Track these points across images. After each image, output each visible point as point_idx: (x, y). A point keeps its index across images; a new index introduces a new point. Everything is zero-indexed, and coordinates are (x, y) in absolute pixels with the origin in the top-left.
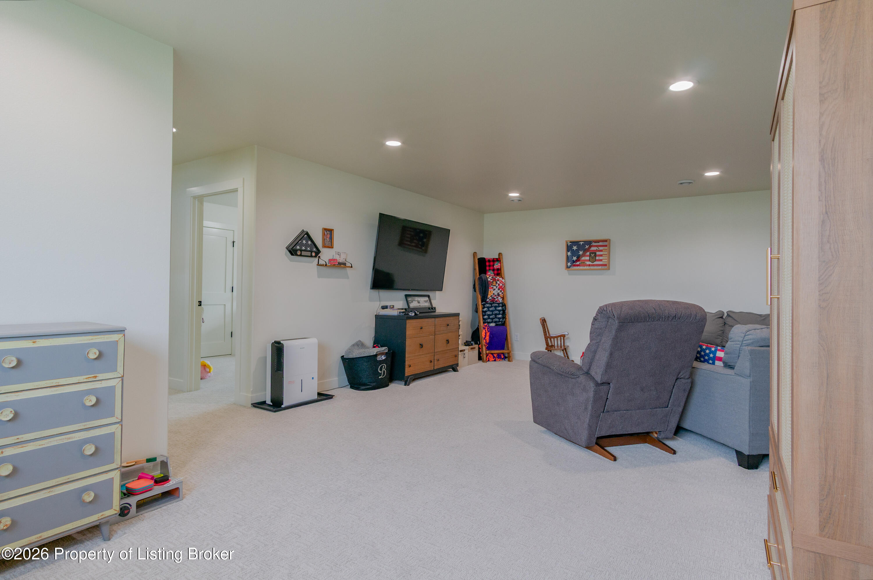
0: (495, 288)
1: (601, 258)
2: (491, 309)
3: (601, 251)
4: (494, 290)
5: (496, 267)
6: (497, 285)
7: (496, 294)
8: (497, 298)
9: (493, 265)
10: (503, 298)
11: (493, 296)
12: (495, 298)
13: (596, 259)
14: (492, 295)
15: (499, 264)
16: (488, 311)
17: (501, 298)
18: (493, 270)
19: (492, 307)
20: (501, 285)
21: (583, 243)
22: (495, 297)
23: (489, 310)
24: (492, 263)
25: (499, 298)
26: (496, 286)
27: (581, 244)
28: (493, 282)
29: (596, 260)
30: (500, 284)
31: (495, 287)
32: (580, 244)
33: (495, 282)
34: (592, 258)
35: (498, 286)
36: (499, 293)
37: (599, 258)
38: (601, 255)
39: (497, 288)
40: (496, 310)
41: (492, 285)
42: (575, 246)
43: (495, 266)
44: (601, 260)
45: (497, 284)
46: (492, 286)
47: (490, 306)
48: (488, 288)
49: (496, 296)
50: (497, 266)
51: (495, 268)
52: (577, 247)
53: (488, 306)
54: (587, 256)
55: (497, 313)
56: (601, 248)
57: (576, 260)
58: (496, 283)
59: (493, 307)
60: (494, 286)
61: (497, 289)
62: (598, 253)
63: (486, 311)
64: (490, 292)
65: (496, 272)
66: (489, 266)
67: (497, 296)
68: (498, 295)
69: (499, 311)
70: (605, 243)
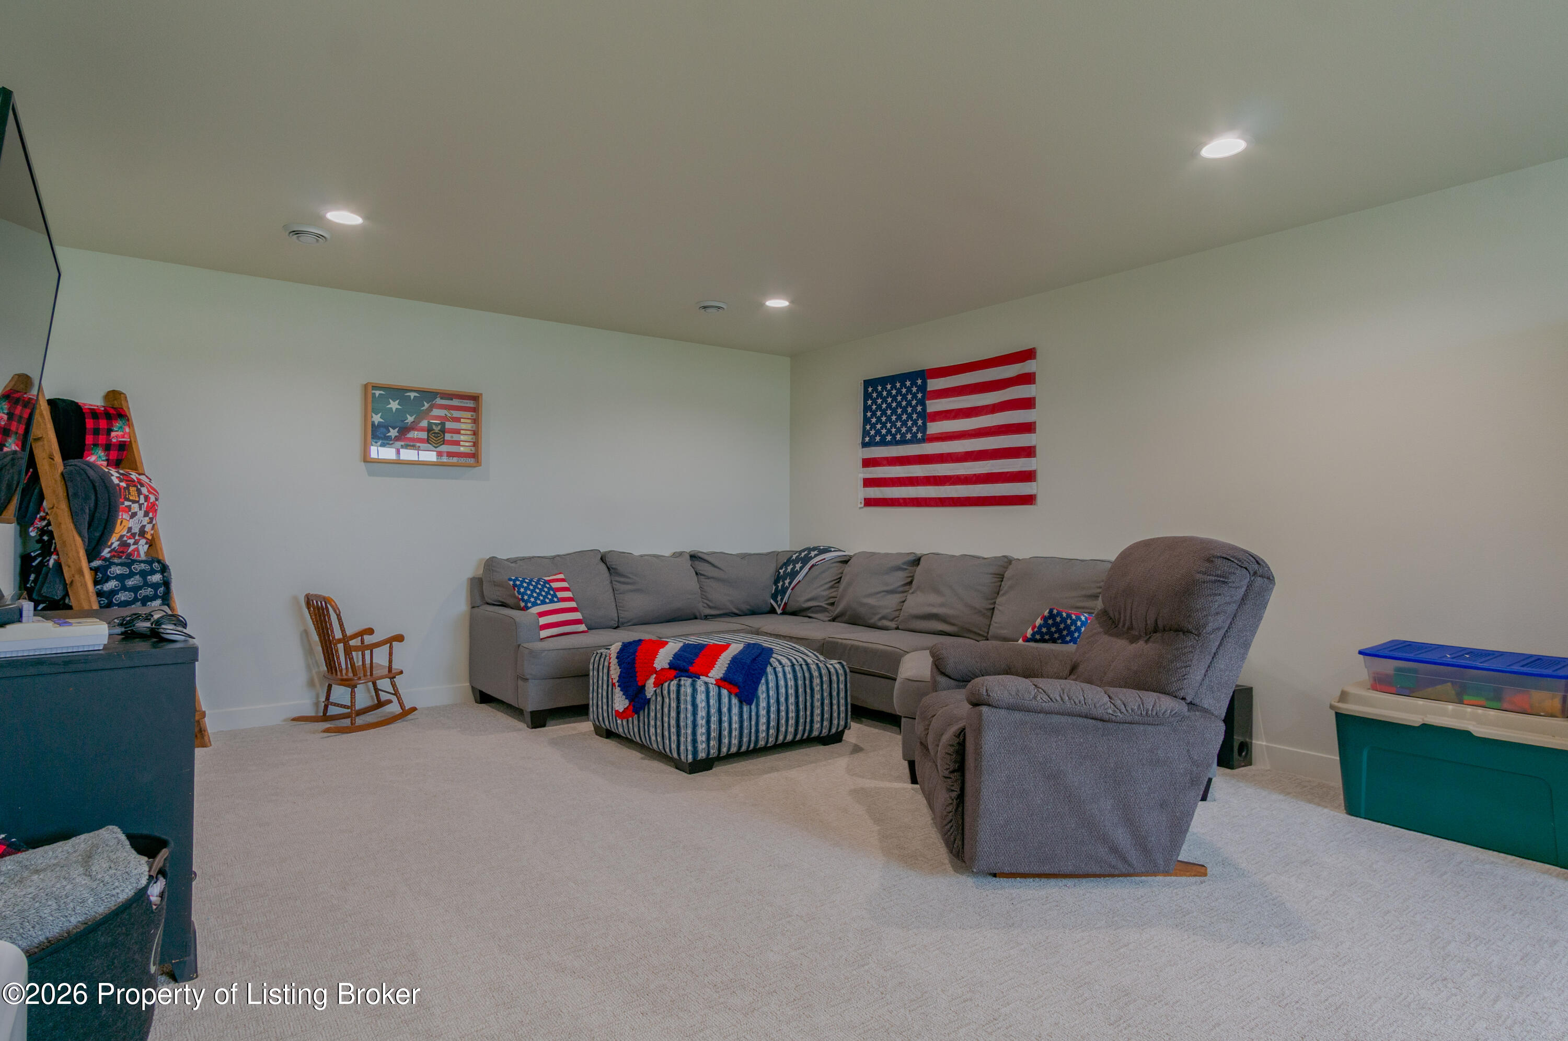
0: (136, 511)
1: (456, 437)
2: (130, 583)
3: (457, 420)
4: (134, 515)
5: (117, 436)
6: (142, 500)
7: (136, 530)
8: (134, 544)
9: (110, 431)
10: (152, 544)
11: (125, 539)
12: (129, 545)
13: (446, 438)
14: (125, 533)
15: (127, 430)
16: (121, 590)
17: (146, 544)
18: (108, 447)
19: (131, 575)
20: (151, 501)
21: (417, 395)
22: (131, 541)
23: (124, 588)
24: (103, 424)
25: (143, 541)
26: (138, 502)
27: (412, 398)
28: (127, 488)
29: (444, 440)
30: (150, 495)
31: (135, 507)
32: (410, 396)
33: (135, 489)
34: (436, 435)
35: (146, 504)
36: (144, 526)
37: (452, 437)
38: (458, 432)
39: (140, 509)
40: (146, 584)
41: (128, 500)
42: (394, 401)
43: (113, 434)
44: (457, 443)
45: (142, 497)
46: (127, 503)
47: (126, 571)
48: (117, 511)
49: (133, 535)
50: (118, 434)
51: (114, 440)
52: (399, 404)
53: (118, 572)
54: (422, 430)
55: (148, 593)
56: (456, 414)
57: (396, 437)
58: (139, 492)
59: (136, 574)
60: (134, 502)
61: (141, 514)
62: (449, 425)
63: (113, 592)
64: (122, 522)
65: (114, 455)
66: (96, 432)
67: (137, 538)
68: (142, 533)
69: (155, 586)
70: (467, 403)
